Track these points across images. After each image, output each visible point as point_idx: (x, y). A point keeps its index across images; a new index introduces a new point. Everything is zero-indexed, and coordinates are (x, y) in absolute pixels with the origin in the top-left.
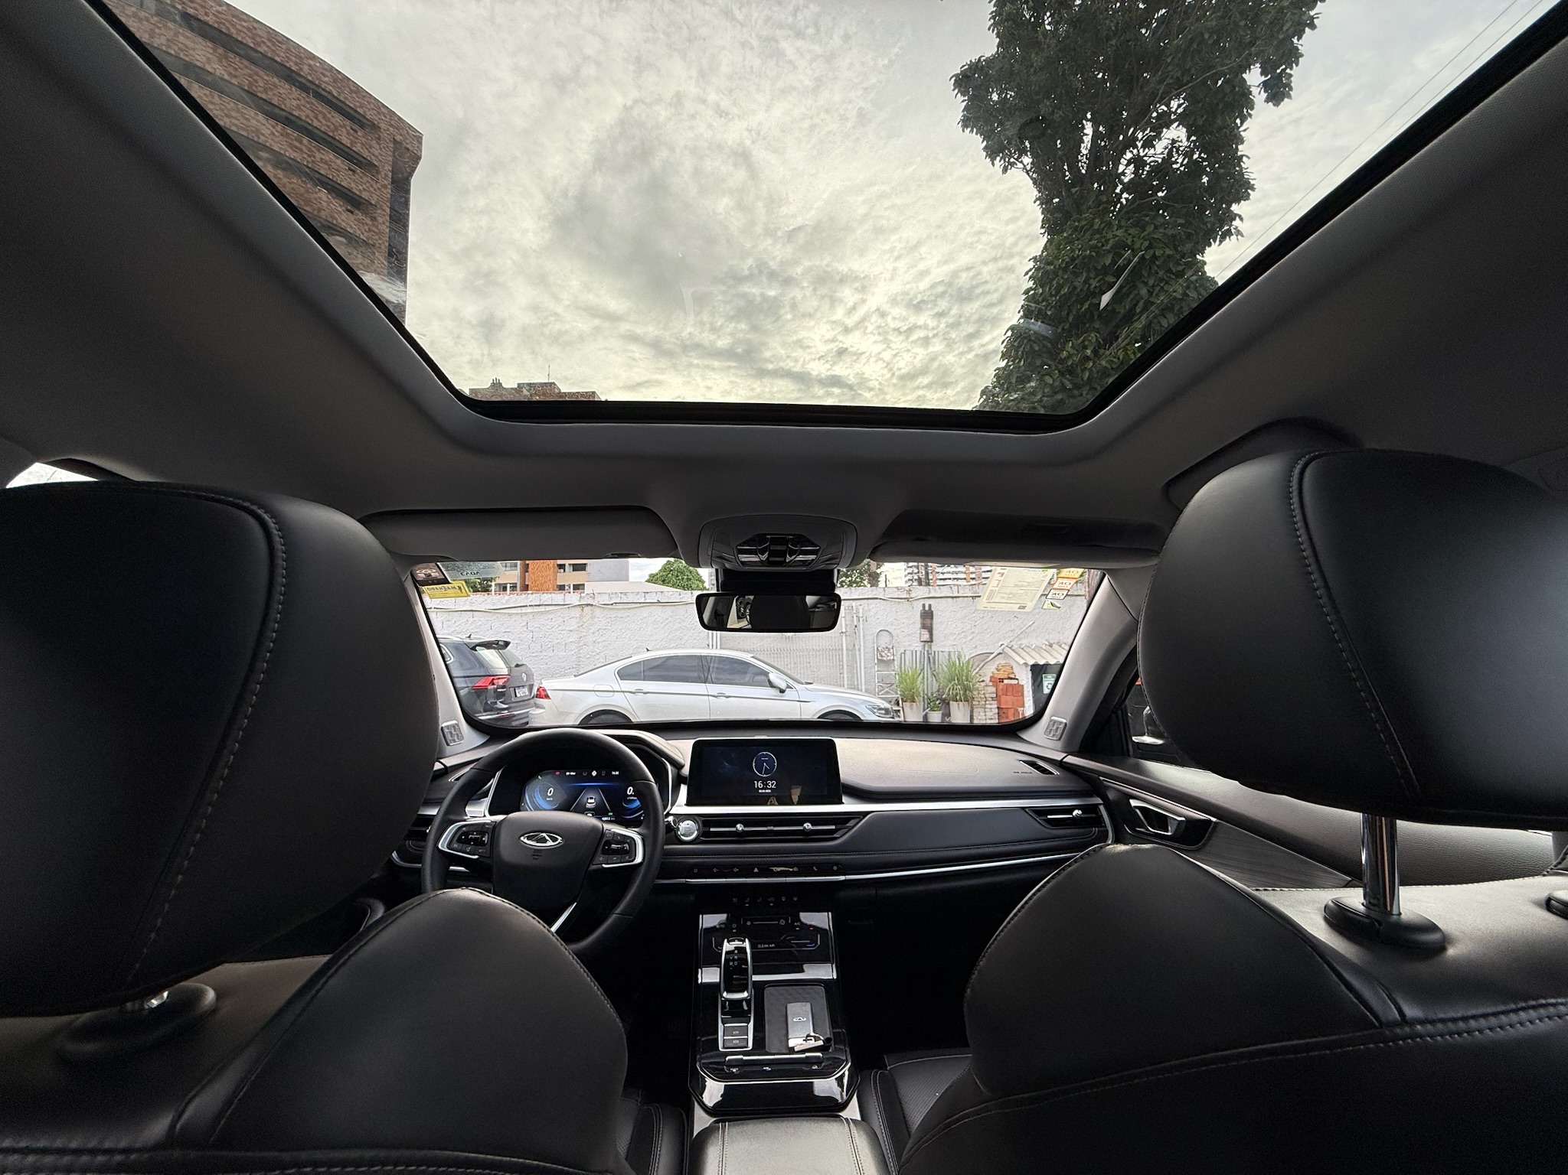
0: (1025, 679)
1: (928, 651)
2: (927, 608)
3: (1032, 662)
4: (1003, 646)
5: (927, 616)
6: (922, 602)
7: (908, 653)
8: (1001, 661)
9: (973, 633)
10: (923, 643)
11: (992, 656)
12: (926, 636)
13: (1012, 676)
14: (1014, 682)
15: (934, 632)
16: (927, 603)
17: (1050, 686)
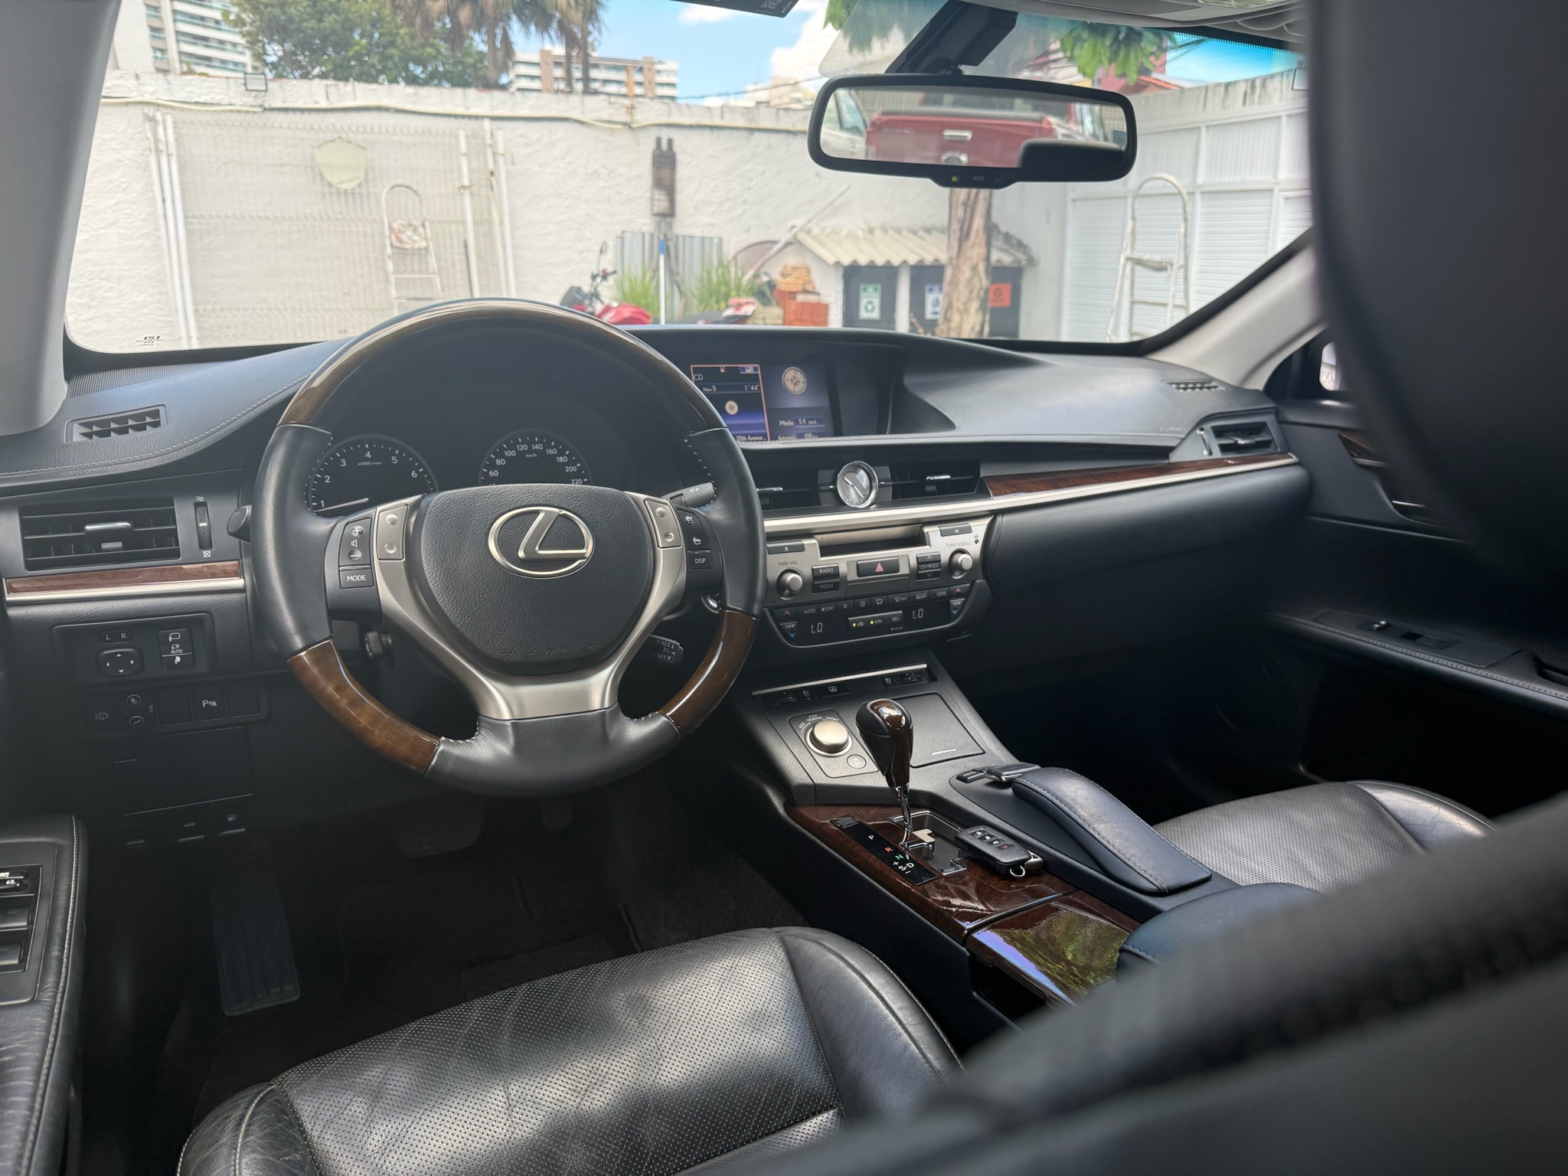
0: (831, 293)
1: (665, 235)
2: (664, 146)
3: (846, 261)
4: (795, 230)
5: (664, 162)
6: (653, 134)
7: (629, 238)
8: (791, 259)
9: (745, 202)
10: (658, 218)
11: (777, 247)
12: (662, 204)
13: (809, 287)
14: (812, 298)
15: (680, 196)
16: (665, 134)
17: (870, 307)
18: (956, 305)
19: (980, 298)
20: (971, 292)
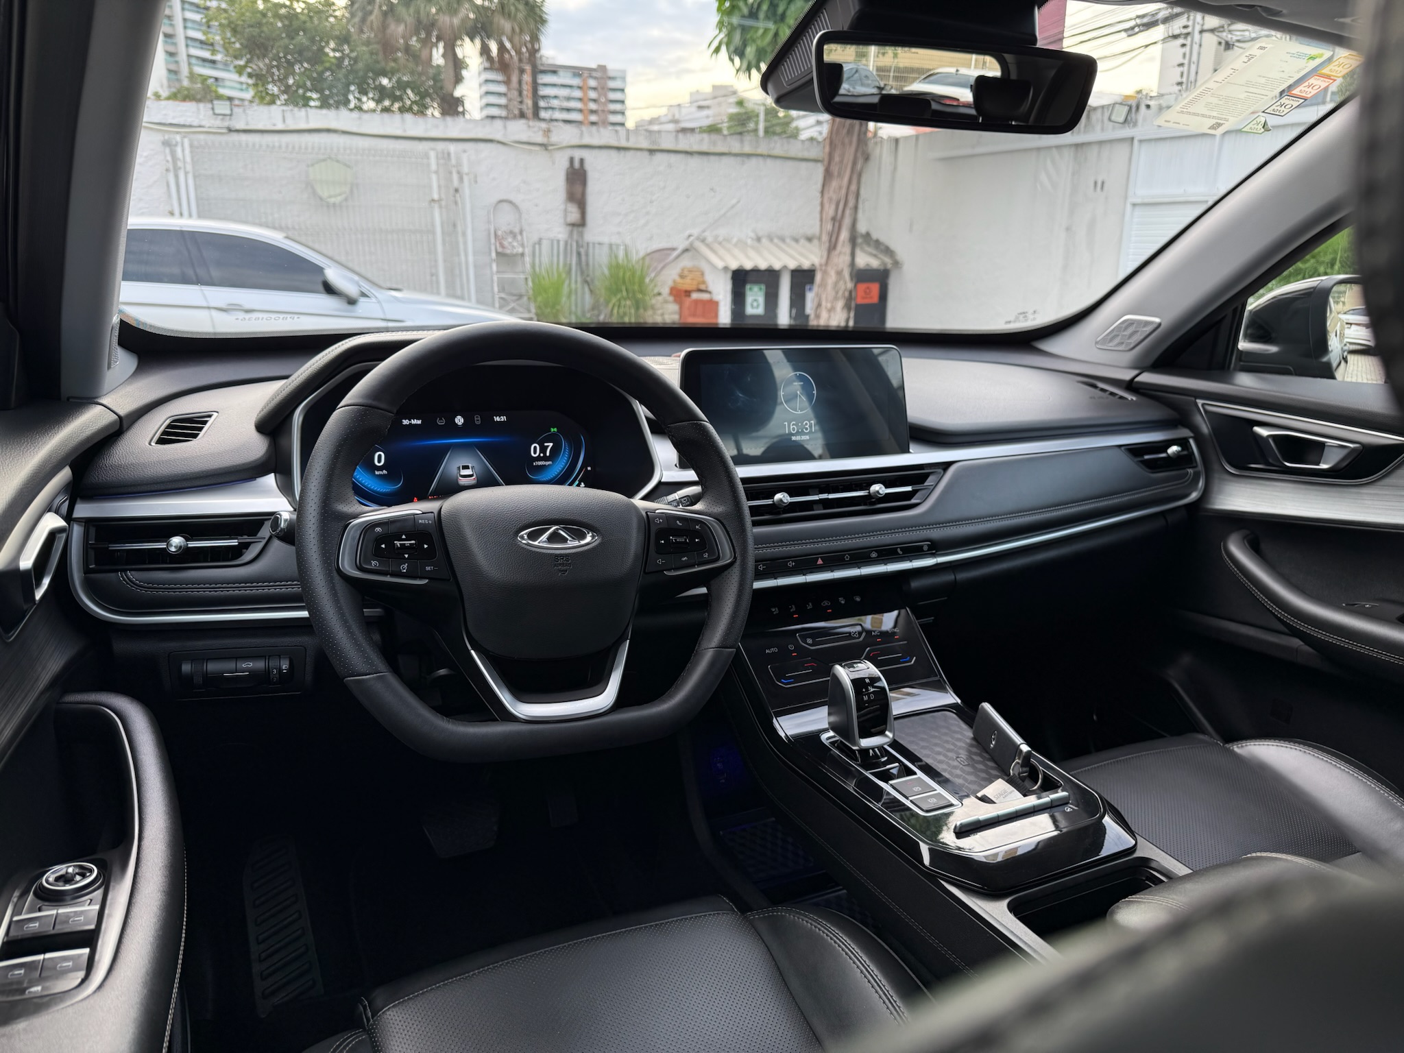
0: (722, 292)
1: (577, 242)
2: (577, 165)
3: (734, 266)
4: (692, 238)
5: (577, 178)
6: (569, 153)
7: (545, 244)
8: (686, 262)
9: (648, 213)
10: (569, 228)
11: (675, 254)
12: (574, 215)
13: (703, 287)
14: (705, 296)
15: (590, 209)
16: (578, 154)
17: (755, 304)
18: (824, 303)
19: (845, 297)
20: (837, 293)
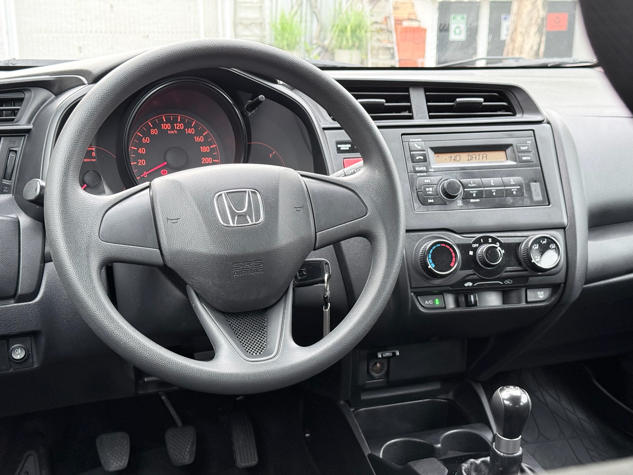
0: (429, 21)
14: (414, 24)
17: (458, 31)
18: (520, 29)
19: (537, 24)
20: (531, 20)
